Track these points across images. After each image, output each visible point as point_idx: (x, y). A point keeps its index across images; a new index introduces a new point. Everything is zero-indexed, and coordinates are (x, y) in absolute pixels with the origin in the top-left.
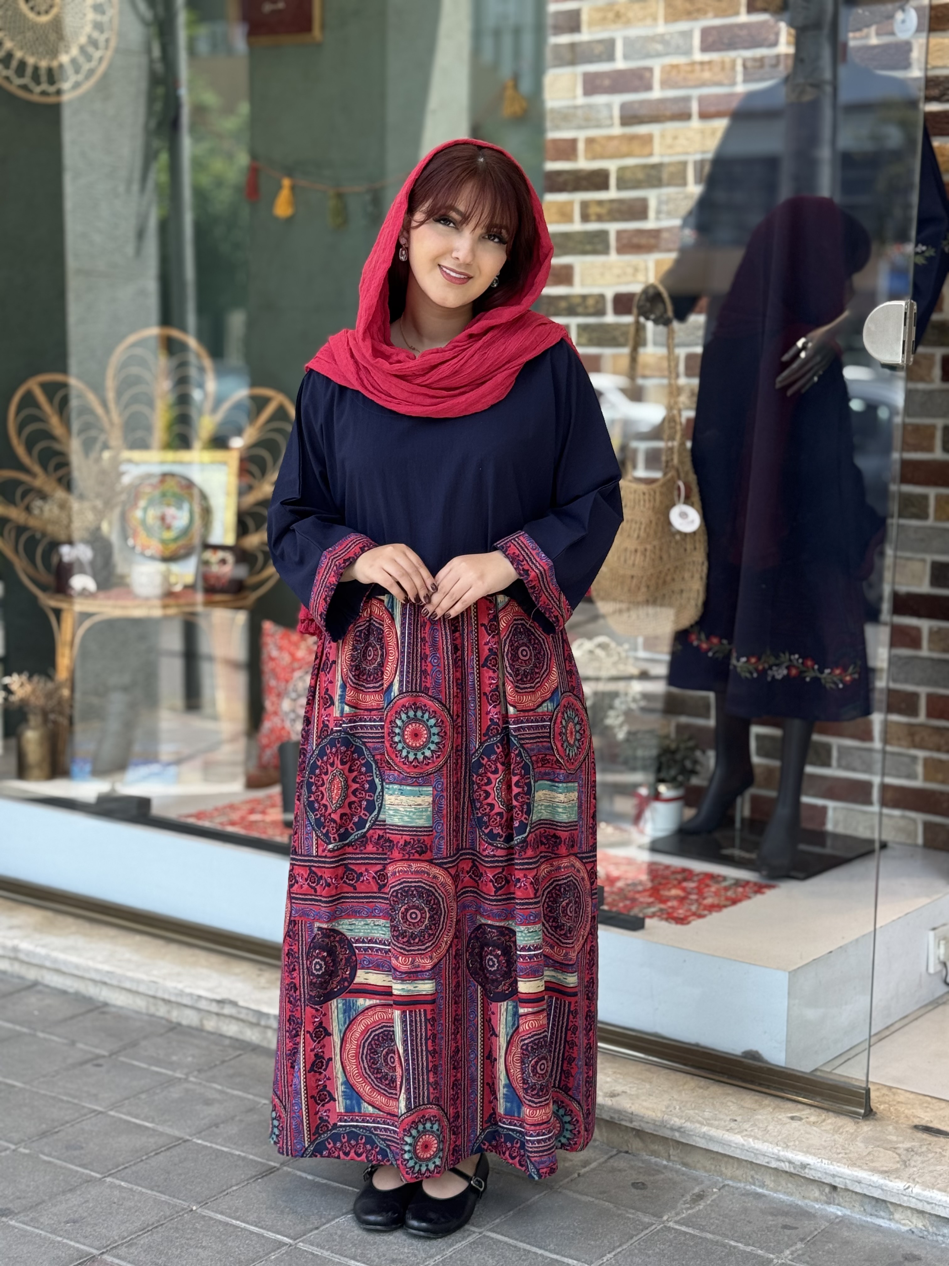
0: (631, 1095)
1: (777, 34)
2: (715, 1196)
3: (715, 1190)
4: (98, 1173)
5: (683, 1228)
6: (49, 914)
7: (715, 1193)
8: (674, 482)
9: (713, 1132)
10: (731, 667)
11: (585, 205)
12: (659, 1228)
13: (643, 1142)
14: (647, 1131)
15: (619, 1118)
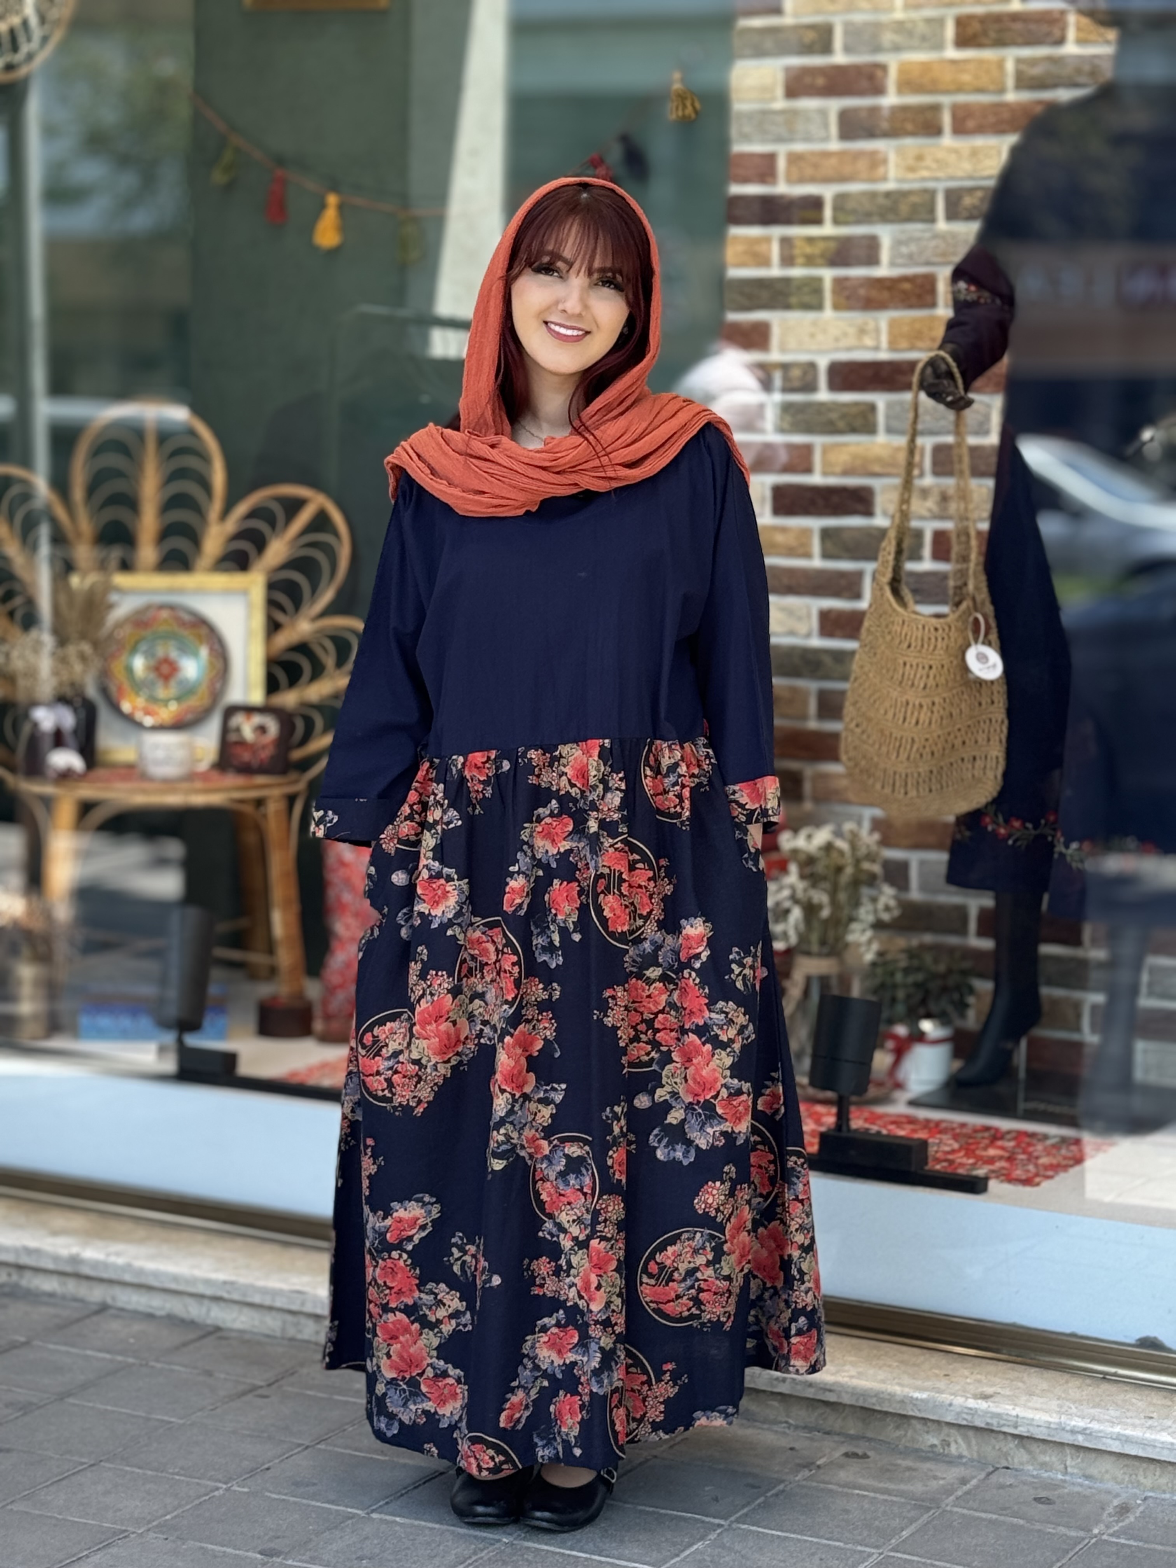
0: (1006, 1396)
1: (1064, 29)
2: (1141, 1509)
3: (1139, 1502)
4: (357, 1509)
5: (1124, 1541)
7: (1139, 1505)
8: (970, 614)
9: (1129, 1432)
10: (1056, 856)
11: (787, 243)
12: (1092, 1542)
13: (1029, 1452)
14: (1038, 1437)
15: (998, 1423)
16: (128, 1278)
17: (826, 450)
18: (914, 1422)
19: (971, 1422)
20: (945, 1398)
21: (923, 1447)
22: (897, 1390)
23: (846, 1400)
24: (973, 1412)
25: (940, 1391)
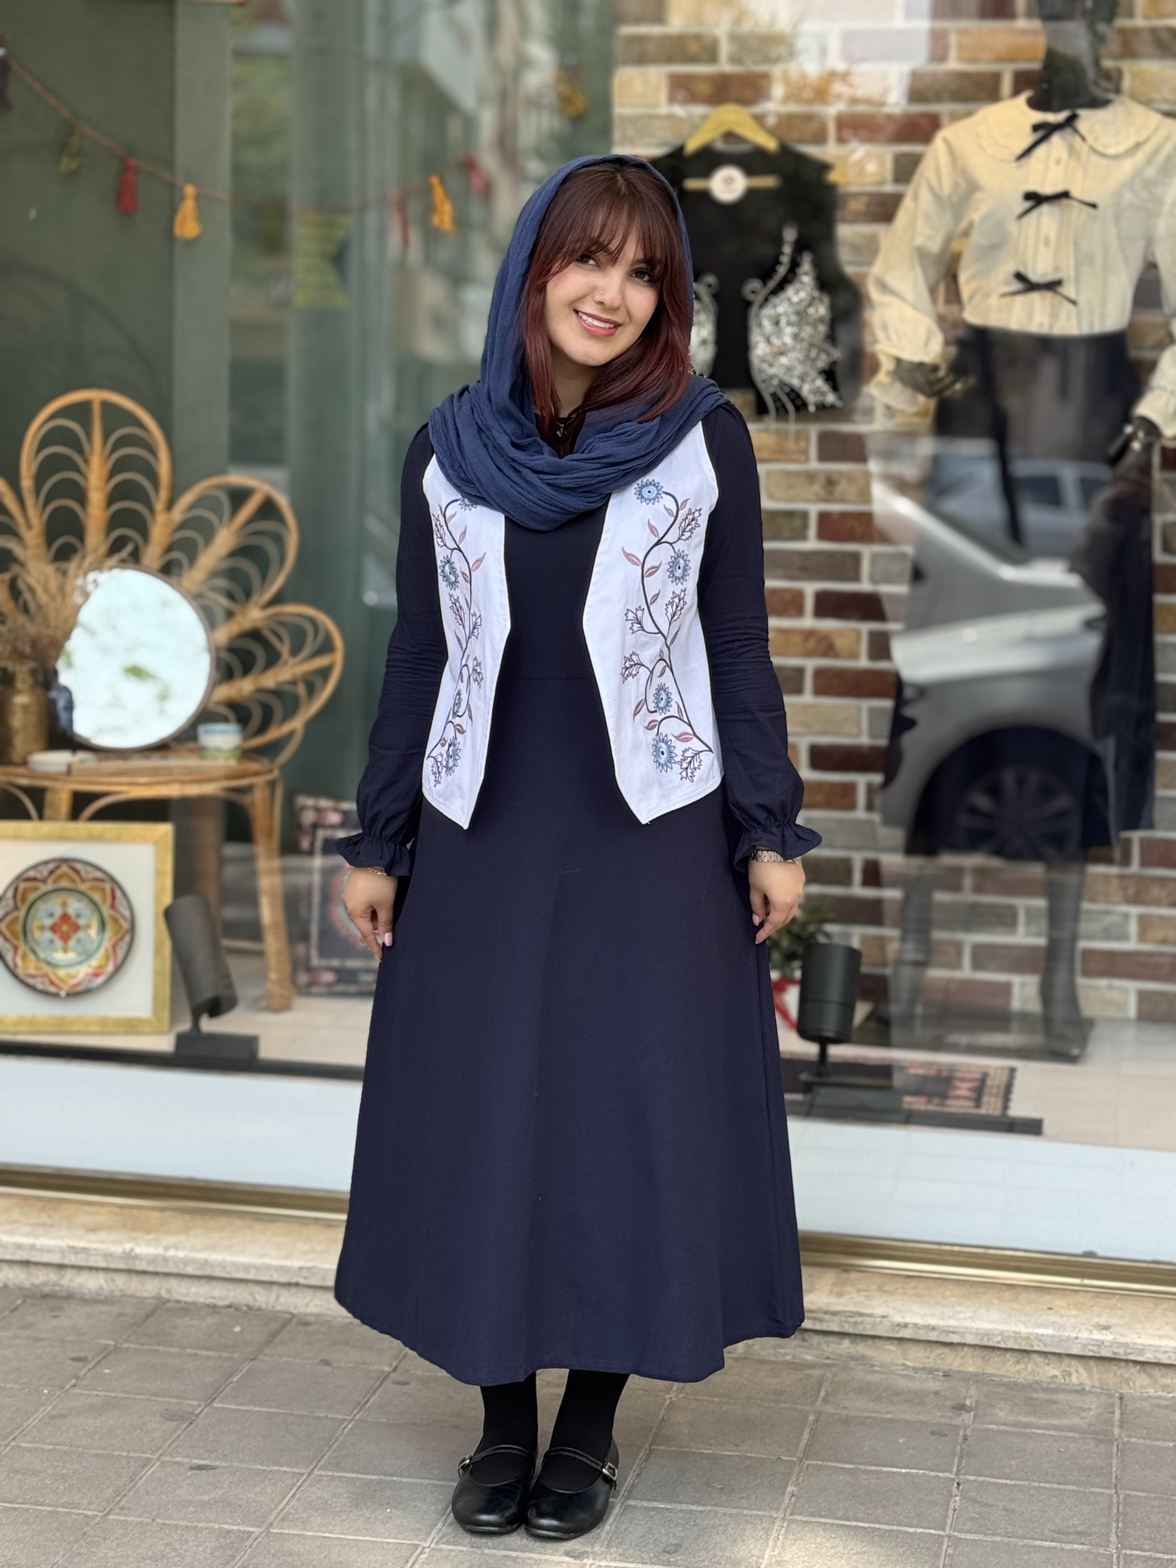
16: (190, 1270)
18: (1034, 1356)
19: (1099, 1353)
20: (1069, 1332)
21: (1043, 1379)
23: (970, 1339)
25: (1058, 1326)
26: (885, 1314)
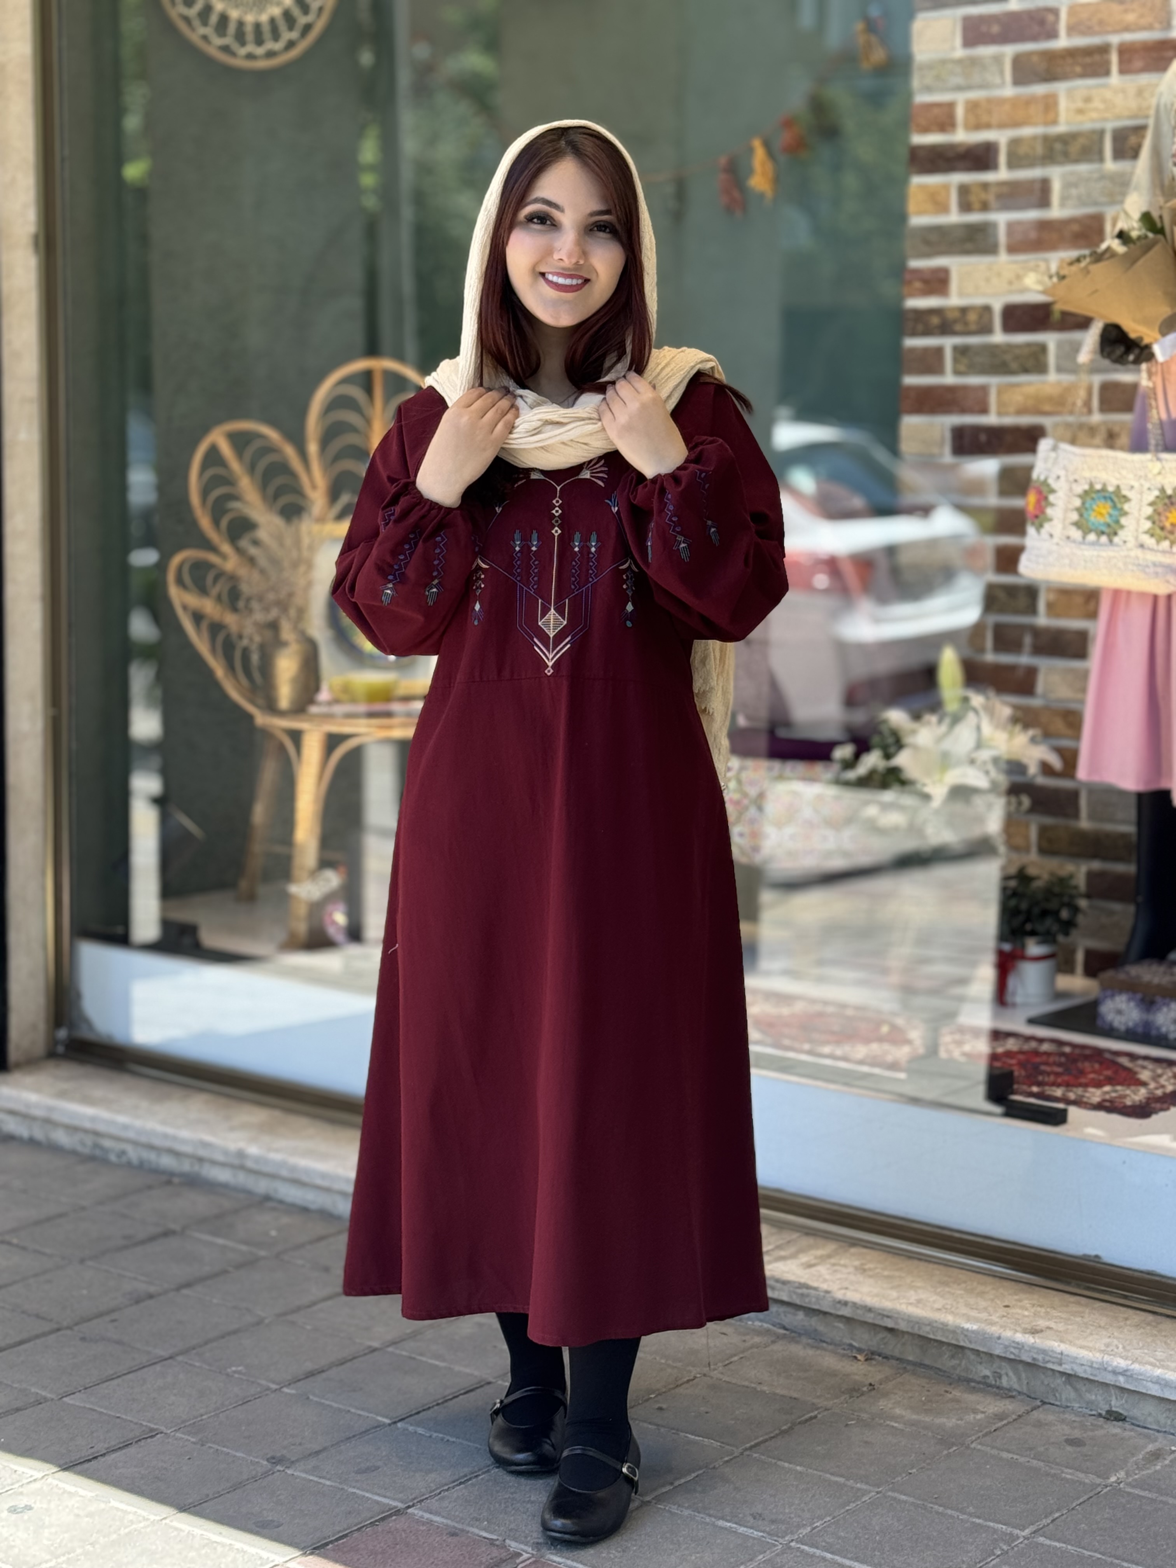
0: (1057, 1331)
2: (1173, 1456)
3: (1173, 1448)
4: (387, 1417)
5: (1137, 1491)
6: (277, 1113)
7: (1173, 1452)
9: (1170, 1376)
11: (964, 190)
12: (1105, 1490)
13: (1076, 1390)
14: (1081, 1375)
15: (1044, 1360)
17: (1001, 391)
18: (968, 1353)
19: (1019, 1356)
20: (994, 1330)
21: (976, 1378)
22: (949, 1319)
23: (903, 1326)
24: (1020, 1346)
25: (993, 1324)
26: (829, 1289)
